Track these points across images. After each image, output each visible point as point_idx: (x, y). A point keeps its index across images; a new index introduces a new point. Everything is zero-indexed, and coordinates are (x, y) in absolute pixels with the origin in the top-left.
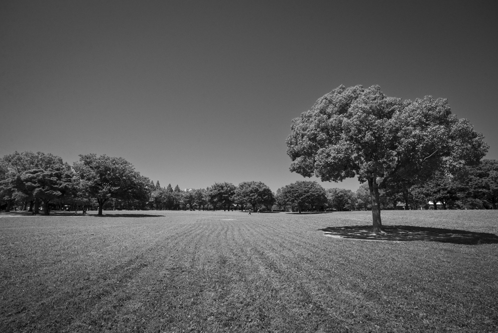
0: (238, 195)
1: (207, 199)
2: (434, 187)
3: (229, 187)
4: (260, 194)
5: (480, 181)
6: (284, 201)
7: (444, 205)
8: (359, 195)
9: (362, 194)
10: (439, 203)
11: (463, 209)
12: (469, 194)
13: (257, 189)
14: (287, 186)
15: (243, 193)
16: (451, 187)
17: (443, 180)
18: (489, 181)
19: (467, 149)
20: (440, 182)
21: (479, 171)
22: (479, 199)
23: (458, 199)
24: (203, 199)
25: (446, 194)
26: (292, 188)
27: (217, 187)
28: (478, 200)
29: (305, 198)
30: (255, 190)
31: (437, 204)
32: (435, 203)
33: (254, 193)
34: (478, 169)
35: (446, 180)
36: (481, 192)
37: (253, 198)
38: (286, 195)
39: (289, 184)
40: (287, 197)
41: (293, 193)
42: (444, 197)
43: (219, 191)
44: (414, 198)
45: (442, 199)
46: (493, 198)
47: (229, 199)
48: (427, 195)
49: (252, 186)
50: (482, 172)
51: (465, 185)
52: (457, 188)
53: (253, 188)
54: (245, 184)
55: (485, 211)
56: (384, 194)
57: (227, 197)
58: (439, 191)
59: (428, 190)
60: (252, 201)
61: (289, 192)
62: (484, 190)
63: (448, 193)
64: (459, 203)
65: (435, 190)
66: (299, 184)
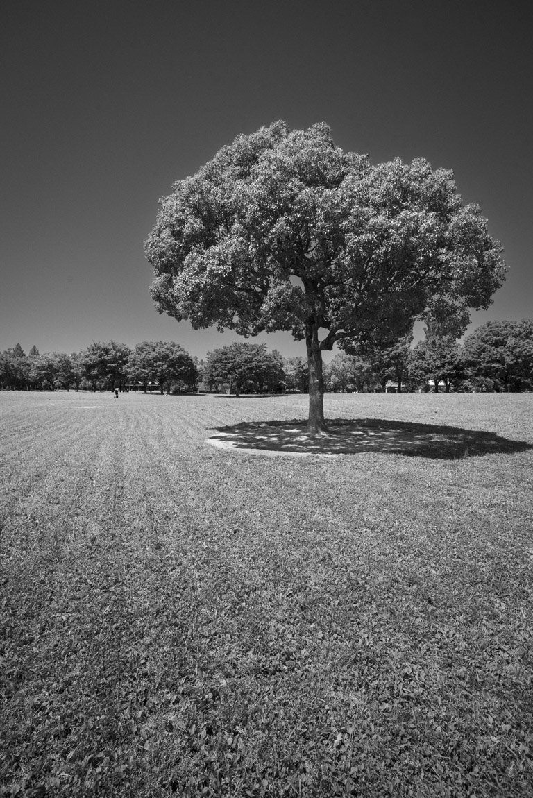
0: (134, 365)
1: (80, 371)
2: (437, 358)
3: (119, 351)
4: (172, 364)
5: (495, 352)
6: (210, 376)
7: (448, 386)
8: (333, 368)
9: (337, 367)
10: (442, 384)
11: (471, 392)
12: (480, 370)
13: (167, 355)
14: (217, 351)
15: (141, 361)
16: (458, 360)
17: (450, 349)
18: (505, 352)
19: (470, 267)
20: (446, 351)
21: (495, 337)
22: (490, 378)
23: (465, 377)
24: (72, 371)
25: (452, 370)
26: (226, 354)
27: (96, 349)
28: (488, 379)
29: (245, 371)
30: (163, 357)
31: (440, 384)
32: (436, 383)
33: (162, 361)
34: (494, 335)
35: (454, 349)
36: (494, 367)
37: (160, 369)
38: (215, 367)
39: (220, 347)
40: (216, 370)
41: (226, 363)
42: (449, 374)
43: (100, 357)
44: (409, 375)
45: (446, 377)
46: (506, 377)
47: (118, 372)
48: (428, 371)
49: (157, 350)
50: (499, 339)
51: (476, 358)
52: (467, 361)
53: (159, 353)
54: (146, 345)
55: (495, 394)
56: (368, 369)
57: (115, 367)
58: (443, 365)
59: (429, 364)
60: (158, 374)
61: (219, 360)
62: (498, 365)
63: (455, 368)
64: (467, 383)
65: (438, 363)
66: (238, 348)
